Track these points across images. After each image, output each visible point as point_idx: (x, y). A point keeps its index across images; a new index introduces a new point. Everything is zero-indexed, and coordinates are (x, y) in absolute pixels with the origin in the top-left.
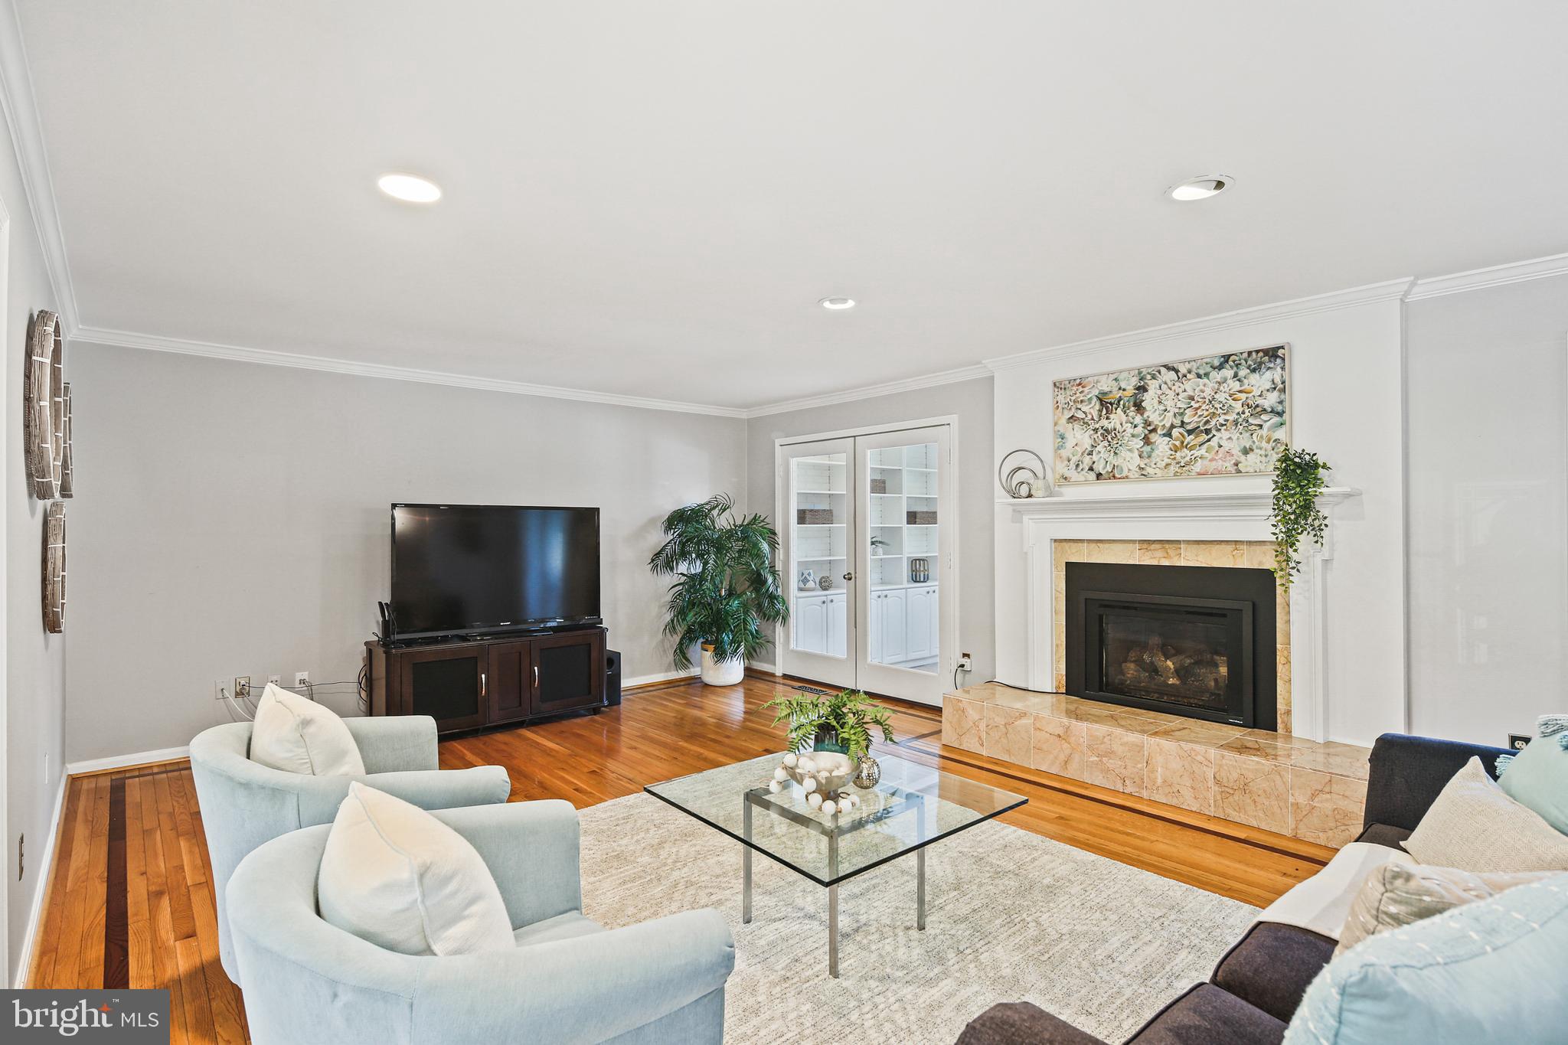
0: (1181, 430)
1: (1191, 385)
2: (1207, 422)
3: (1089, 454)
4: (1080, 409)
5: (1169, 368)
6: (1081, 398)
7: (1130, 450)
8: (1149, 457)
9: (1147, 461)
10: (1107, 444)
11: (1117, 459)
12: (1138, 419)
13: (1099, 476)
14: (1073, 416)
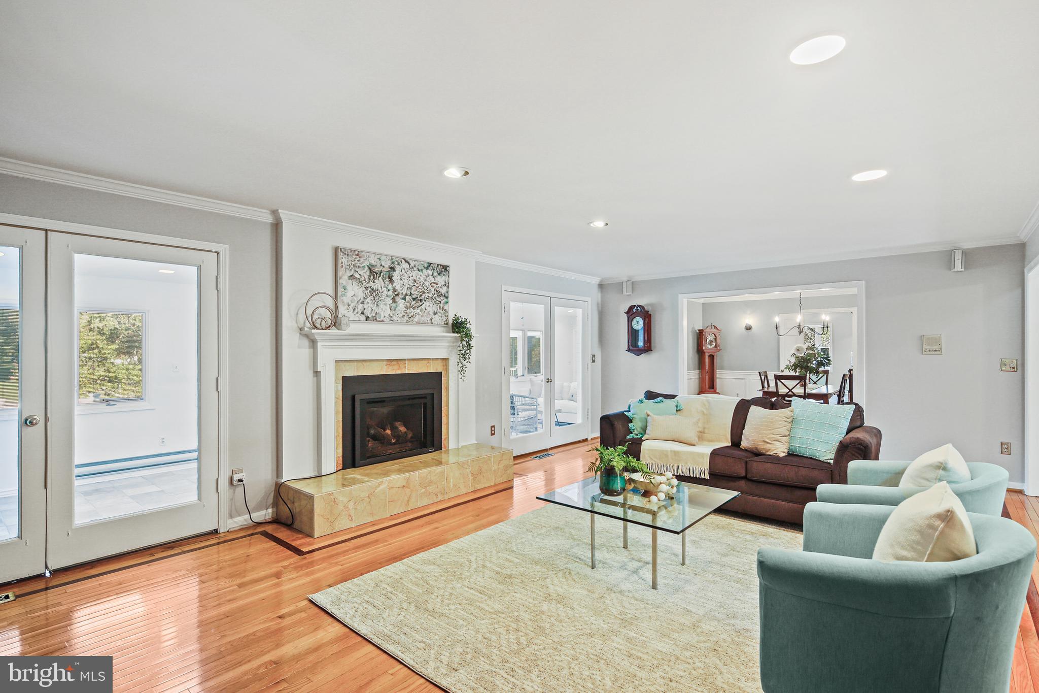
0: (410, 297)
1: (415, 274)
2: (421, 296)
3: (362, 303)
4: (357, 272)
5: (407, 262)
6: (358, 265)
7: (385, 304)
8: (395, 310)
9: (393, 312)
10: (373, 298)
11: (378, 309)
12: (390, 287)
13: (367, 318)
14: (352, 275)
